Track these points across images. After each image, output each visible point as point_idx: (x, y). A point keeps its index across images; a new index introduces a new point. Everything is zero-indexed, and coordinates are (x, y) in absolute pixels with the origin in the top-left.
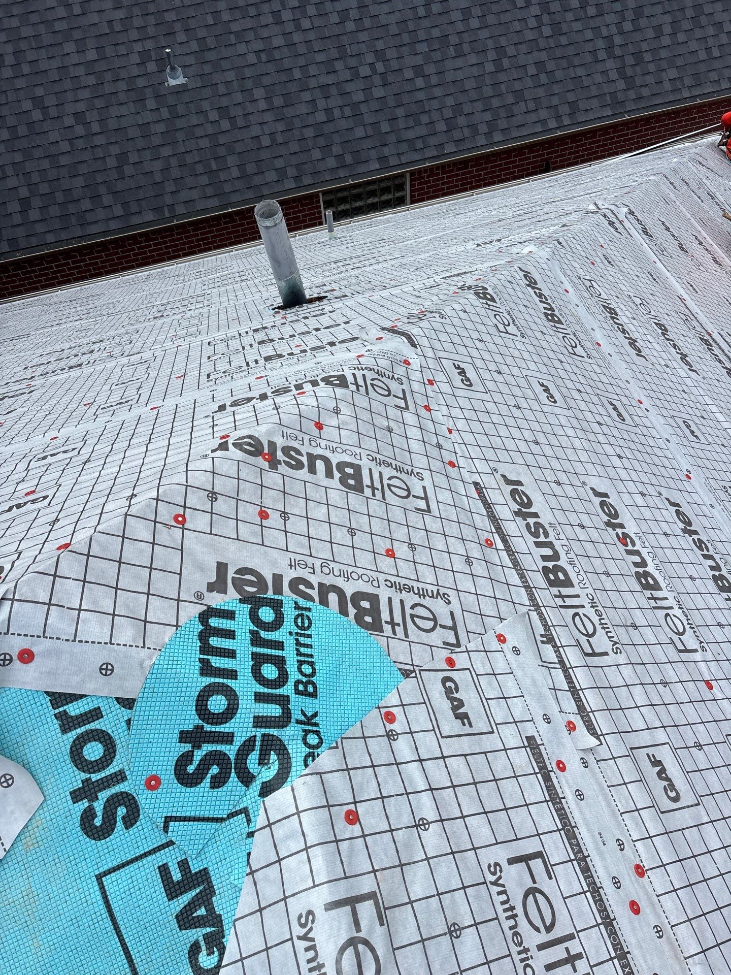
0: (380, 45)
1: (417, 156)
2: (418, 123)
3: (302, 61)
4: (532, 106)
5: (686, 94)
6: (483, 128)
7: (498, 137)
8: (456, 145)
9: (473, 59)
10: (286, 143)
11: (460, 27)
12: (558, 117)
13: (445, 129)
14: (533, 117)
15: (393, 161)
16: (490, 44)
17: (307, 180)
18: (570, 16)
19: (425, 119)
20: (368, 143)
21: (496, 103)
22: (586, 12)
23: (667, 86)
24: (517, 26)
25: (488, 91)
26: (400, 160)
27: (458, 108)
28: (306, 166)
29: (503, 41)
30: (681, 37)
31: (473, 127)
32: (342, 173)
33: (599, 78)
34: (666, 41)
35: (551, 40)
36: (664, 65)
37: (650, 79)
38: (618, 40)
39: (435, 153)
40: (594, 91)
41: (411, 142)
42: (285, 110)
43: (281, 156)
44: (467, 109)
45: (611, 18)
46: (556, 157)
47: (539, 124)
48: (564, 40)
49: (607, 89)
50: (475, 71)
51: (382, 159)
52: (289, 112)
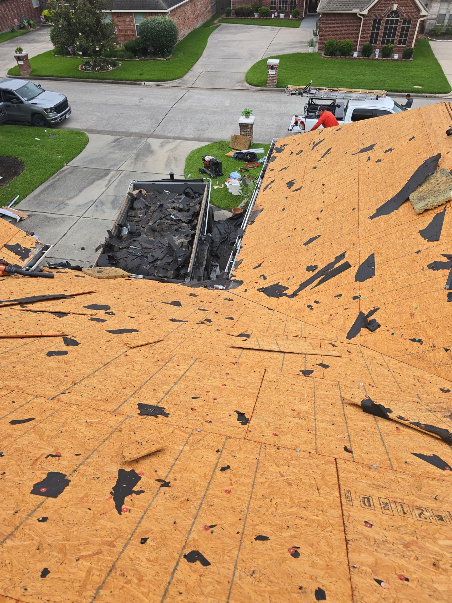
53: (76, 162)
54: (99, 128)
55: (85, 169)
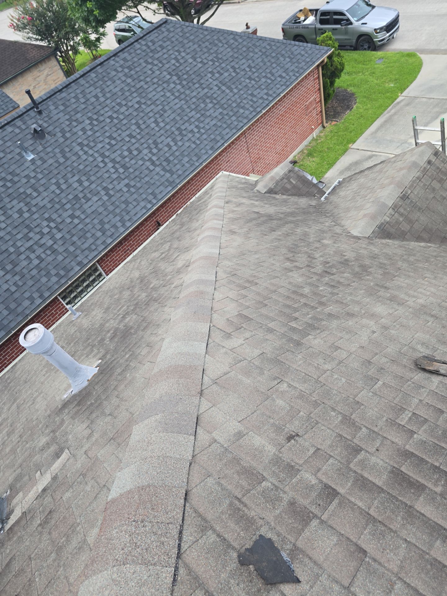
0: (46, 215)
1: (95, 253)
2: (87, 238)
3: (11, 243)
4: (135, 203)
5: (197, 164)
6: (119, 224)
7: (128, 224)
8: (111, 238)
9: (95, 199)
10: (25, 284)
11: (80, 189)
12: (150, 202)
13: (101, 234)
14: (138, 208)
15: (85, 262)
16: (99, 188)
17: (46, 294)
18: (127, 159)
19: (89, 235)
20: (67, 261)
21: (118, 211)
22: (133, 154)
23: (187, 165)
24: (107, 175)
25: (111, 208)
26: (88, 259)
27: (102, 222)
28: (42, 288)
29: (104, 184)
30: (180, 144)
31: (114, 226)
32: (63, 281)
33: (156, 177)
34: (174, 148)
35: (125, 173)
36: (180, 157)
37: (178, 166)
38: (154, 158)
39: (104, 247)
40: (158, 183)
41: (89, 248)
42: (15, 269)
43: (26, 291)
44: (106, 220)
45: (145, 151)
46: (159, 218)
47: (143, 209)
48: (131, 170)
49: (163, 180)
50: (100, 203)
51: (79, 264)
52: (18, 269)
53: (411, 91)
54: (432, 47)
55: (424, 100)
